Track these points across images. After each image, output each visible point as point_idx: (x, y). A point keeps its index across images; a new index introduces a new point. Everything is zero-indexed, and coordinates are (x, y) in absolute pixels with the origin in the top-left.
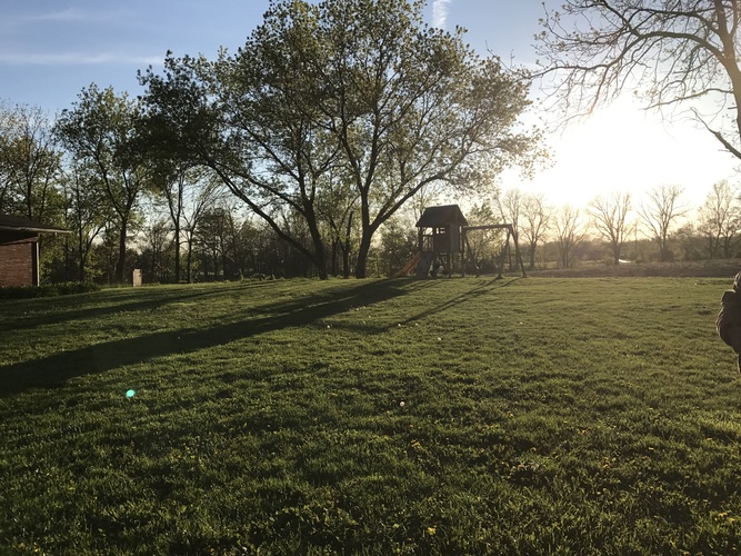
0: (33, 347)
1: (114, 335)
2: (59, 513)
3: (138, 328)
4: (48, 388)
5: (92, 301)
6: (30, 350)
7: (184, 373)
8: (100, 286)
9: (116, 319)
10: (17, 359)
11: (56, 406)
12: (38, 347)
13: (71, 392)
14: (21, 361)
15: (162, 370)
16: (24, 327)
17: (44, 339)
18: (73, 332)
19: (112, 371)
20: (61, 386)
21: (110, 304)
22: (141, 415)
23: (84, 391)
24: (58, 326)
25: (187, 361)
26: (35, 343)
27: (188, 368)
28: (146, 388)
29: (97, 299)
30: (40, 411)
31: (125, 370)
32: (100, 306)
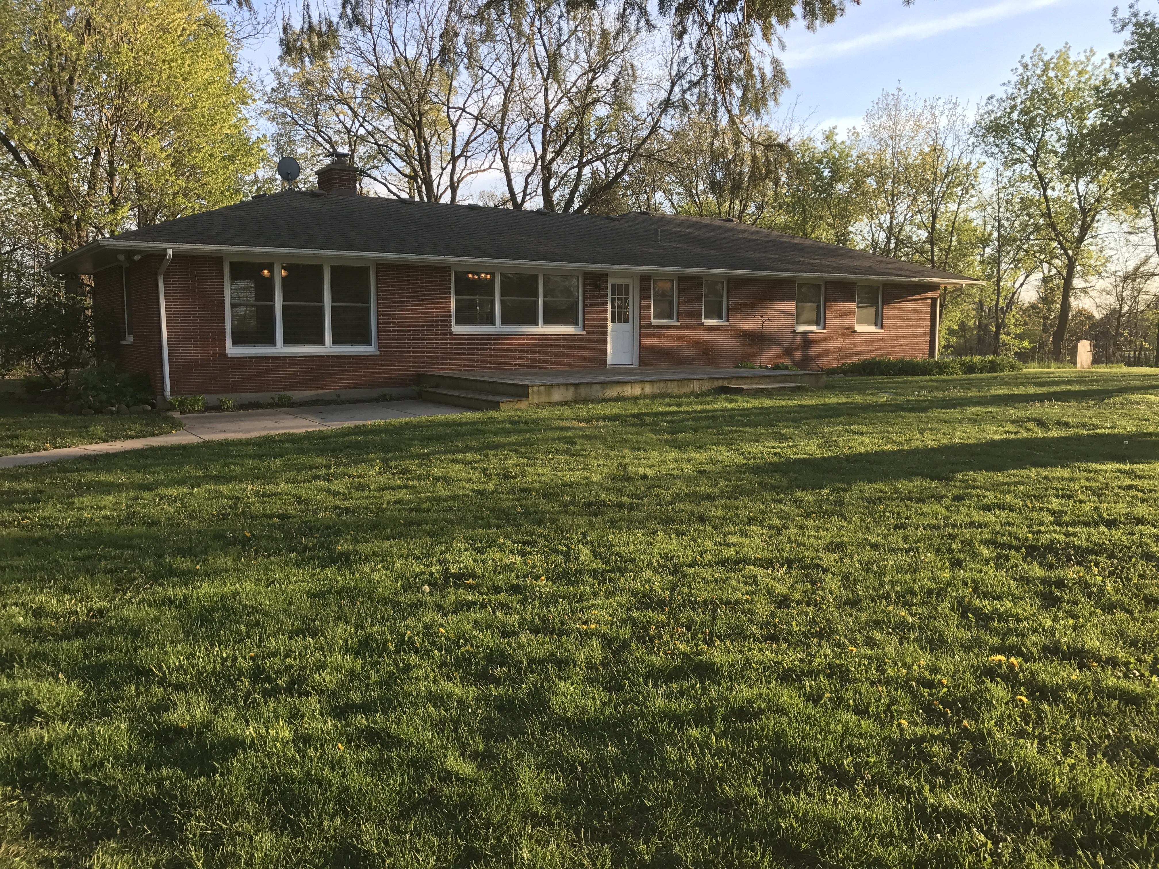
0: (921, 434)
1: (1028, 430)
2: (930, 592)
3: (1067, 425)
4: (933, 479)
5: (1006, 384)
6: (918, 436)
7: (1120, 487)
8: (1021, 365)
9: (1036, 410)
10: (902, 444)
11: (940, 498)
12: (927, 434)
13: (960, 488)
14: (906, 447)
15: (1087, 479)
16: (913, 410)
17: (936, 425)
18: (973, 421)
19: (1015, 472)
20: (948, 479)
21: (1032, 390)
22: (1042, 523)
23: (974, 488)
24: (956, 413)
25: (1131, 473)
26: (924, 430)
27: (1128, 482)
28: (1057, 497)
29: (1015, 382)
30: (922, 500)
31: (1033, 472)
32: (1015, 391)
